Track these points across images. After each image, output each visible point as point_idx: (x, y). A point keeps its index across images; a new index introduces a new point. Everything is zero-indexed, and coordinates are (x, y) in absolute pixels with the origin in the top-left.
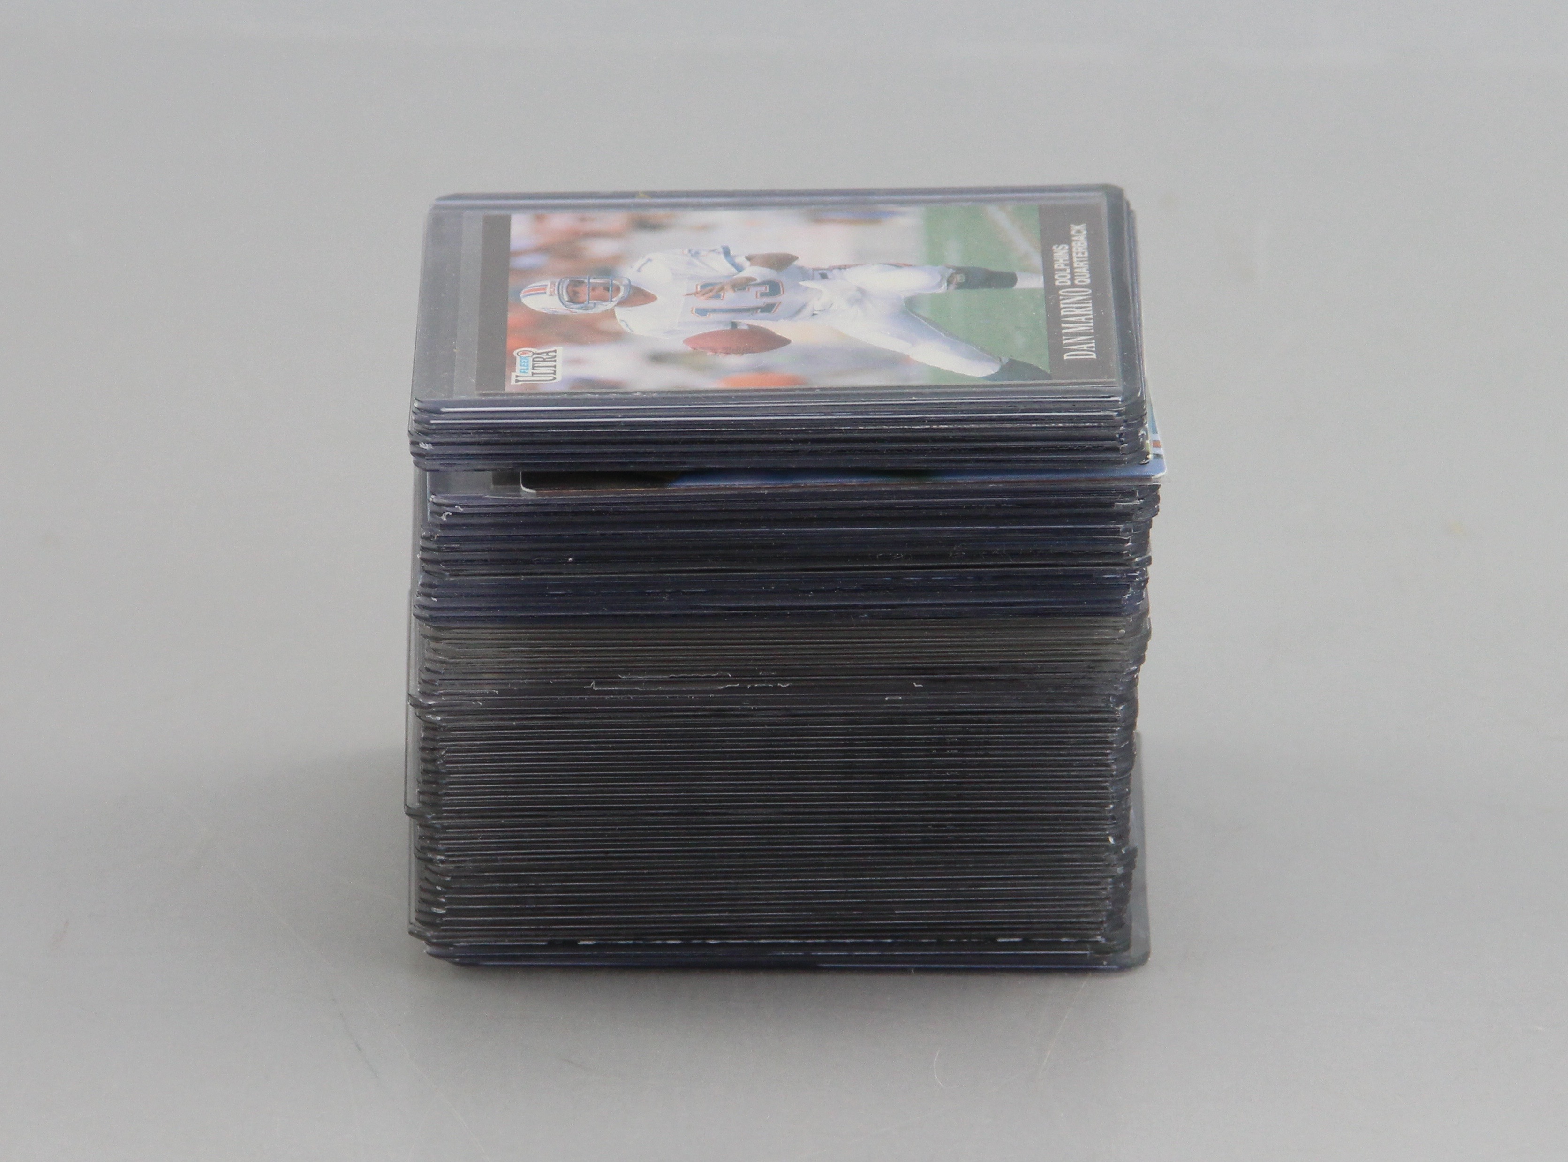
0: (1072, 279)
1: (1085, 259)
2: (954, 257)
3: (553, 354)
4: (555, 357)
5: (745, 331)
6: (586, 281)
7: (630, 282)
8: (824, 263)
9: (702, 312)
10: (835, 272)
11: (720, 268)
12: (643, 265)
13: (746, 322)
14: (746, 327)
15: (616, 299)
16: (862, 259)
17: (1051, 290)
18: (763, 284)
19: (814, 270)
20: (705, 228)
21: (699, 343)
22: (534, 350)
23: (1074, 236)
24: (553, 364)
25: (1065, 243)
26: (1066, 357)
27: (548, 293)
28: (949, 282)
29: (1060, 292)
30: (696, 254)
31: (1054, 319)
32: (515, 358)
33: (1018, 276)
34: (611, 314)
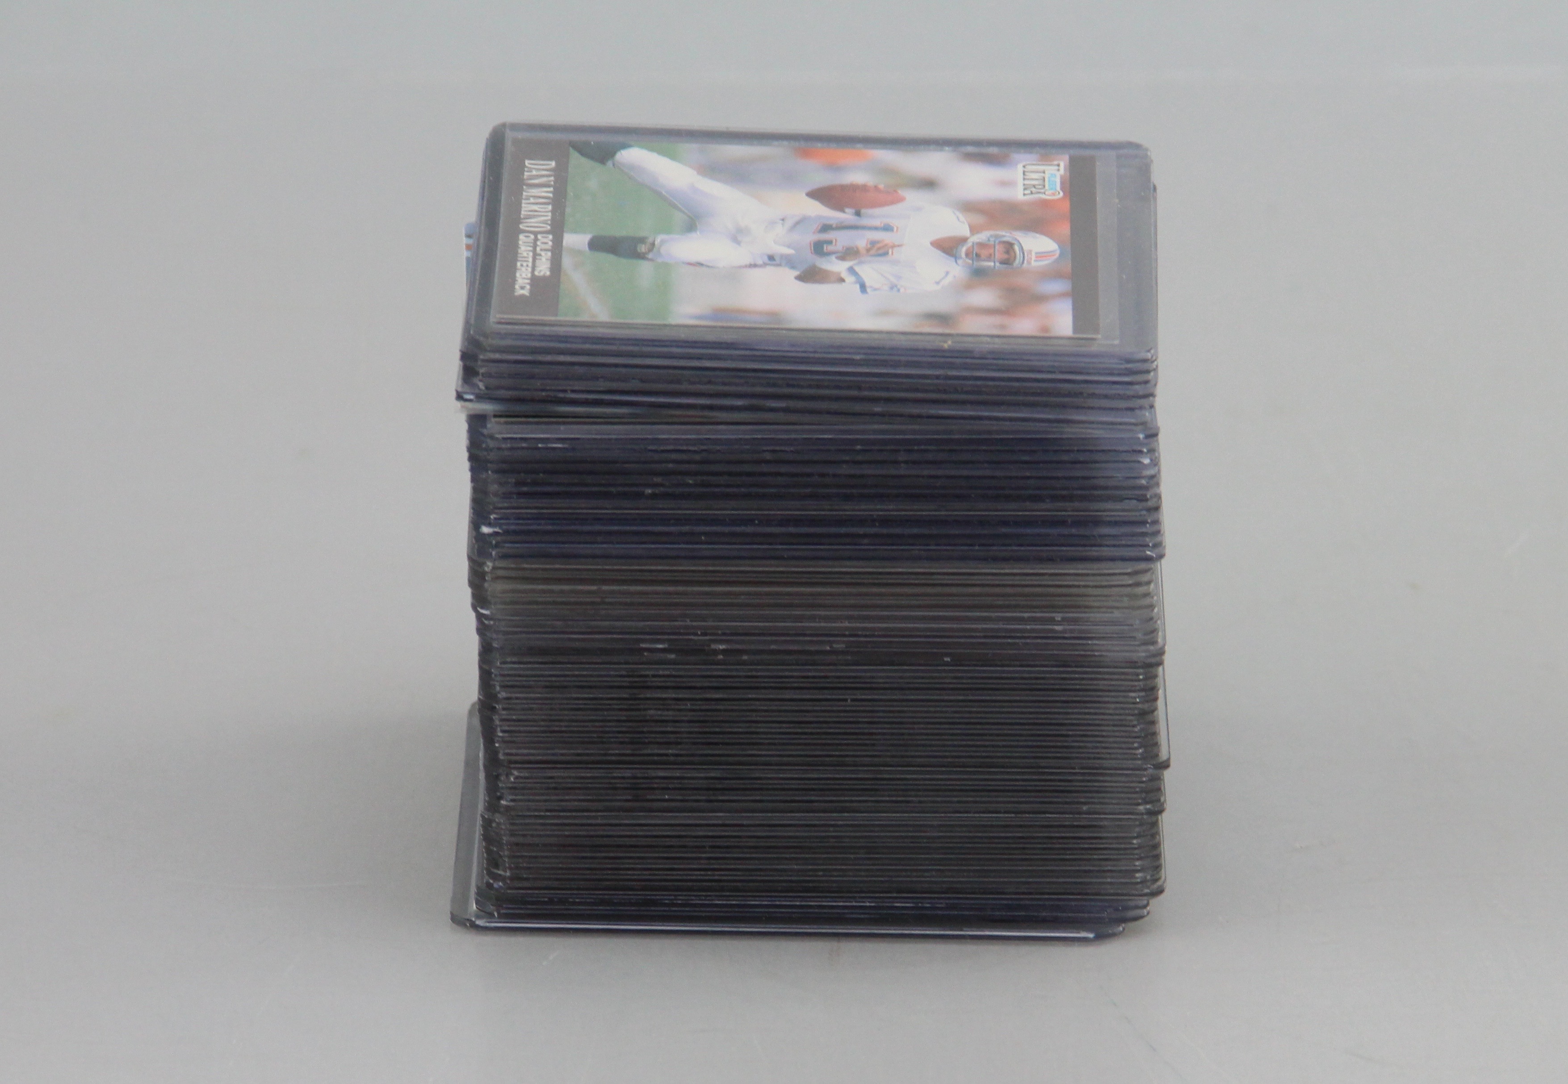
0: (536, 239)
1: (521, 259)
2: (645, 270)
3: (1026, 192)
4: (1025, 189)
5: (848, 207)
6: (997, 264)
7: (956, 262)
8: (770, 270)
9: (887, 228)
10: (760, 262)
11: (869, 271)
12: (943, 278)
13: (847, 216)
14: (847, 210)
15: (969, 244)
16: (733, 275)
17: (557, 229)
18: (829, 254)
19: (779, 265)
20: (885, 313)
21: (891, 197)
22: (1043, 196)
23: (528, 284)
24: (1026, 182)
25: (539, 277)
26: (553, 164)
27: (1033, 254)
28: (653, 244)
29: (549, 227)
30: (893, 287)
31: (559, 202)
32: (1062, 189)
33: (587, 249)
34: (974, 230)
